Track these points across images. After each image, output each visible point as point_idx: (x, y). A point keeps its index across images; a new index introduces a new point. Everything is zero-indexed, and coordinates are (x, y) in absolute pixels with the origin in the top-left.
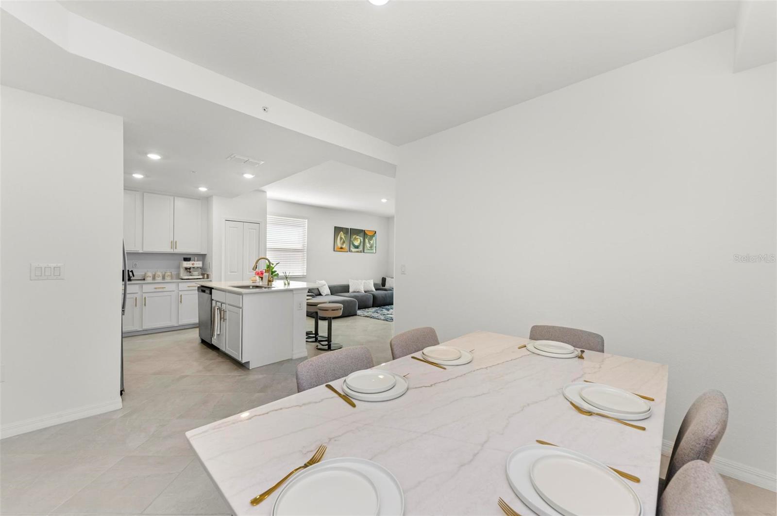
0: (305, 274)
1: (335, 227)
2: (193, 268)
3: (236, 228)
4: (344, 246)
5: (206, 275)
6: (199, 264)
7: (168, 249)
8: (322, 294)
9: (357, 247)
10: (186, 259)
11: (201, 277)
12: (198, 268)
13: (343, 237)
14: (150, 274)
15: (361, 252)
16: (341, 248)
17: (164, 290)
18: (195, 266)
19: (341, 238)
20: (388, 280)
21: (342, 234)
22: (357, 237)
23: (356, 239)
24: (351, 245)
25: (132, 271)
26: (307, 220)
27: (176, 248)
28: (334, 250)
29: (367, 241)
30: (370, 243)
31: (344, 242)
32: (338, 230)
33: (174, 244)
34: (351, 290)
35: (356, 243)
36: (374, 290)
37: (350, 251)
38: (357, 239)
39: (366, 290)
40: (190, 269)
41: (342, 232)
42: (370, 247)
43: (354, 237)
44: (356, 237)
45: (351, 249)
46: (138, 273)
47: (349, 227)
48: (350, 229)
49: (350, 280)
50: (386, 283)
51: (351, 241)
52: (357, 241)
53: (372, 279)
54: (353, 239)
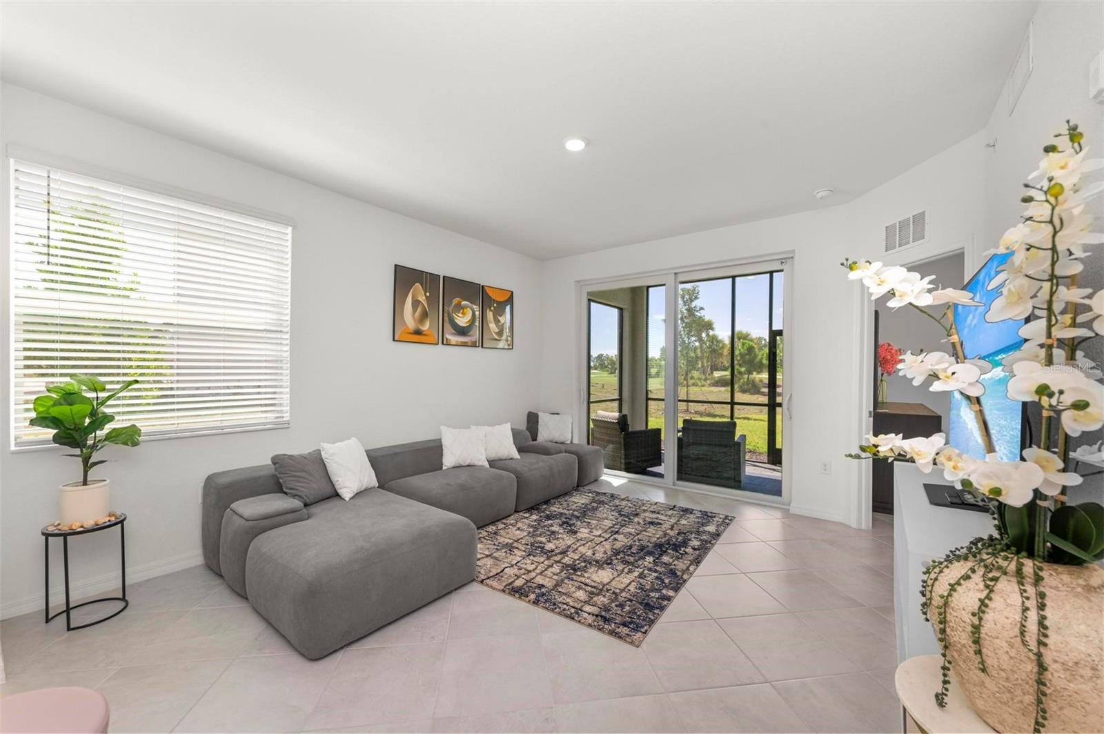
0: (287, 417)
1: (396, 265)
4: (426, 327)
8: (340, 491)
9: (462, 331)
13: (422, 298)
15: (474, 345)
16: (418, 332)
19: (416, 303)
20: (544, 419)
21: (419, 292)
22: (464, 303)
23: (459, 308)
24: (447, 325)
26: (290, 229)
28: (394, 340)
29: (490, 315)
30: (497, 321)
31: (425, 315)
32: (405, 278)
34: (448, 461)
35: (462, 320)
36: (516, 455)
37: (445, 342)
38: (466, 307)
39: (491, 457)
41: (418, 284)
42: (497, 333)
43: (456, 300)
44: (460, 303)
45: (447, 336)
47: (441, 272)
48: (444, 277)
49: (443, 428)
50: (539, 427)
51: (446, 315)
52: (463, 313)
53: (506, 423)
54: (451, 309)
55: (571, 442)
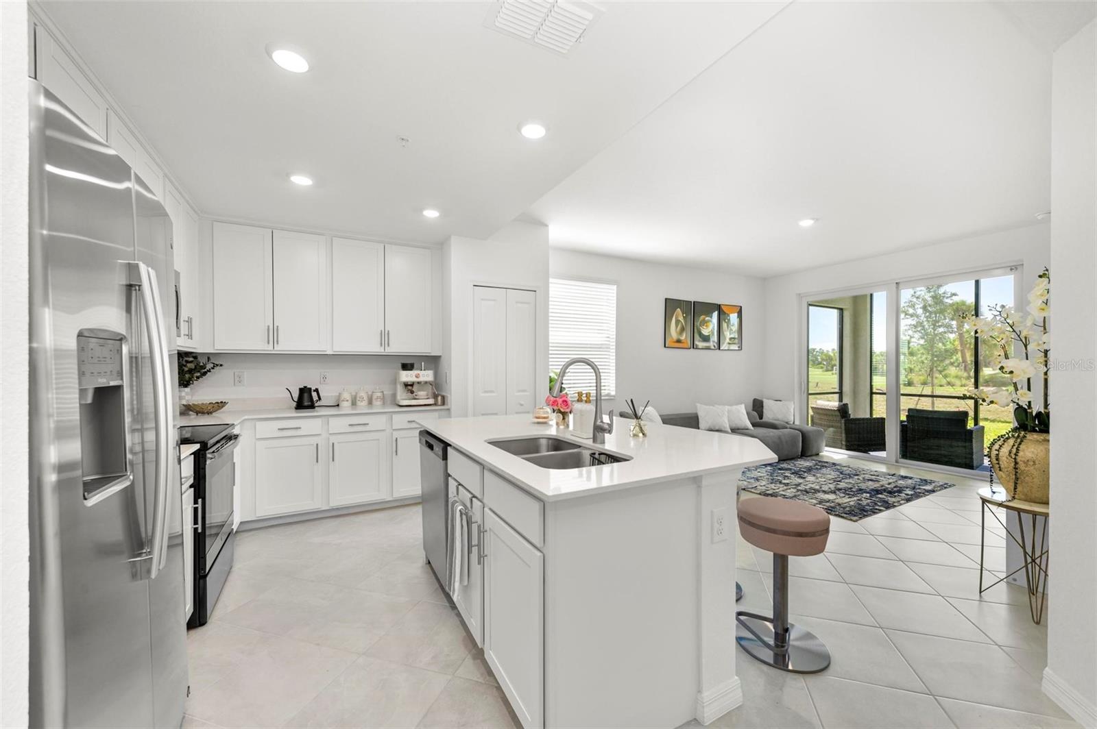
0: (613, 393)
1: (666, 299)
2: (418, 383)
3: (494, 300)
4: (683, 338)
5: (439, 398)
6: (427, 375)
7: (374, 348)
9: (706, 339)
10: (406, 367)
11: (431, 401)
12: (426, 383)
13: (681, 319)
14: (346, 396)
15: (713, 348)
16: (679, 341)
17: (367, 428)
18: (421, 379)
19: (678, 322)
20: (767, 404)
21: (678, 314)
22: (707, 318)
23: (704, 323)
24: (697, 336)
25: (317, 390)
26: (616, 286)
27: (388, 345)
28: (665, 346)
29: (725, 326)
30: (730, 330)
31: (683, 329)
32: (671, 305)
33: (385, 337)
35: (706, 331)
36: (750, 426)
37: (694, 346)
39: (734, 426)
40: (412, 385)
41: (679, 309)
42: (729, 339)
43: (702, 317)
44: (704, 319)
45: (696, 343)
46: (328, 394)
47: (692, 300)
48: (694, 302)
49: (698, 405)
50: (764, 410)
51: (695, 328)
52: (706, 326)
53: (741, 404)
54: (698, 324)
55: (794, 423)
